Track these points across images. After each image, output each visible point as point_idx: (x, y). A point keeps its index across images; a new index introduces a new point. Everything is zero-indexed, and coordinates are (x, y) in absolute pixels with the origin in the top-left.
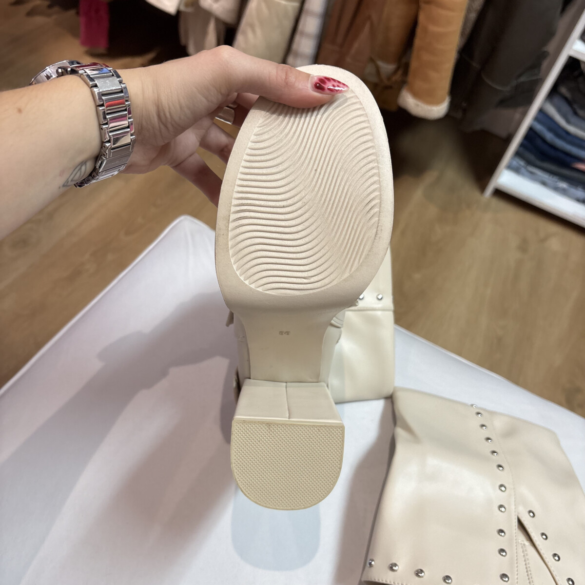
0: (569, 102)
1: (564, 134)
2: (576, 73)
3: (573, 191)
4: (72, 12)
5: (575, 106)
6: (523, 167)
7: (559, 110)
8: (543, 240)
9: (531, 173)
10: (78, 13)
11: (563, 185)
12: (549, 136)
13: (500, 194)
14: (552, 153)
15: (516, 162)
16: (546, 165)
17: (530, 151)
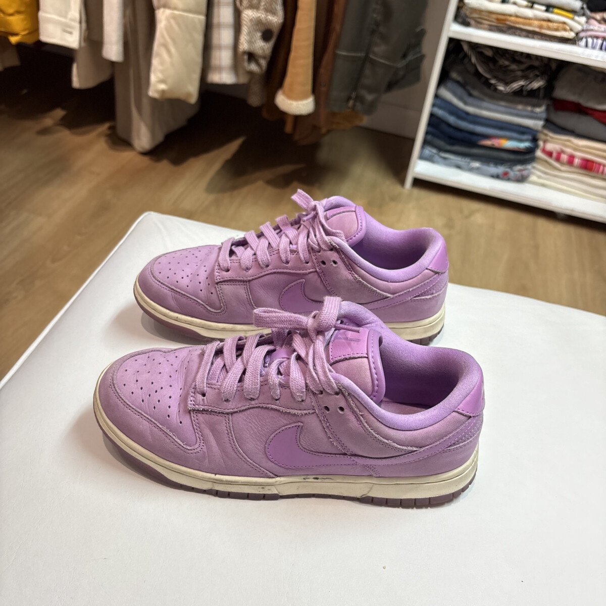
0: (463, 85)
1: (464, 115)
2: (461, 56)
3: (485, 168)
5: (468, 88)
6: (436, 154)
7: (456, 95)
8: (468, 217)
9: (445, 158)
11: (476, 164)
12: (452, 119)
13: (419, 183)
15: (429, 151)
16: (456, 148)
17: (438, 137)
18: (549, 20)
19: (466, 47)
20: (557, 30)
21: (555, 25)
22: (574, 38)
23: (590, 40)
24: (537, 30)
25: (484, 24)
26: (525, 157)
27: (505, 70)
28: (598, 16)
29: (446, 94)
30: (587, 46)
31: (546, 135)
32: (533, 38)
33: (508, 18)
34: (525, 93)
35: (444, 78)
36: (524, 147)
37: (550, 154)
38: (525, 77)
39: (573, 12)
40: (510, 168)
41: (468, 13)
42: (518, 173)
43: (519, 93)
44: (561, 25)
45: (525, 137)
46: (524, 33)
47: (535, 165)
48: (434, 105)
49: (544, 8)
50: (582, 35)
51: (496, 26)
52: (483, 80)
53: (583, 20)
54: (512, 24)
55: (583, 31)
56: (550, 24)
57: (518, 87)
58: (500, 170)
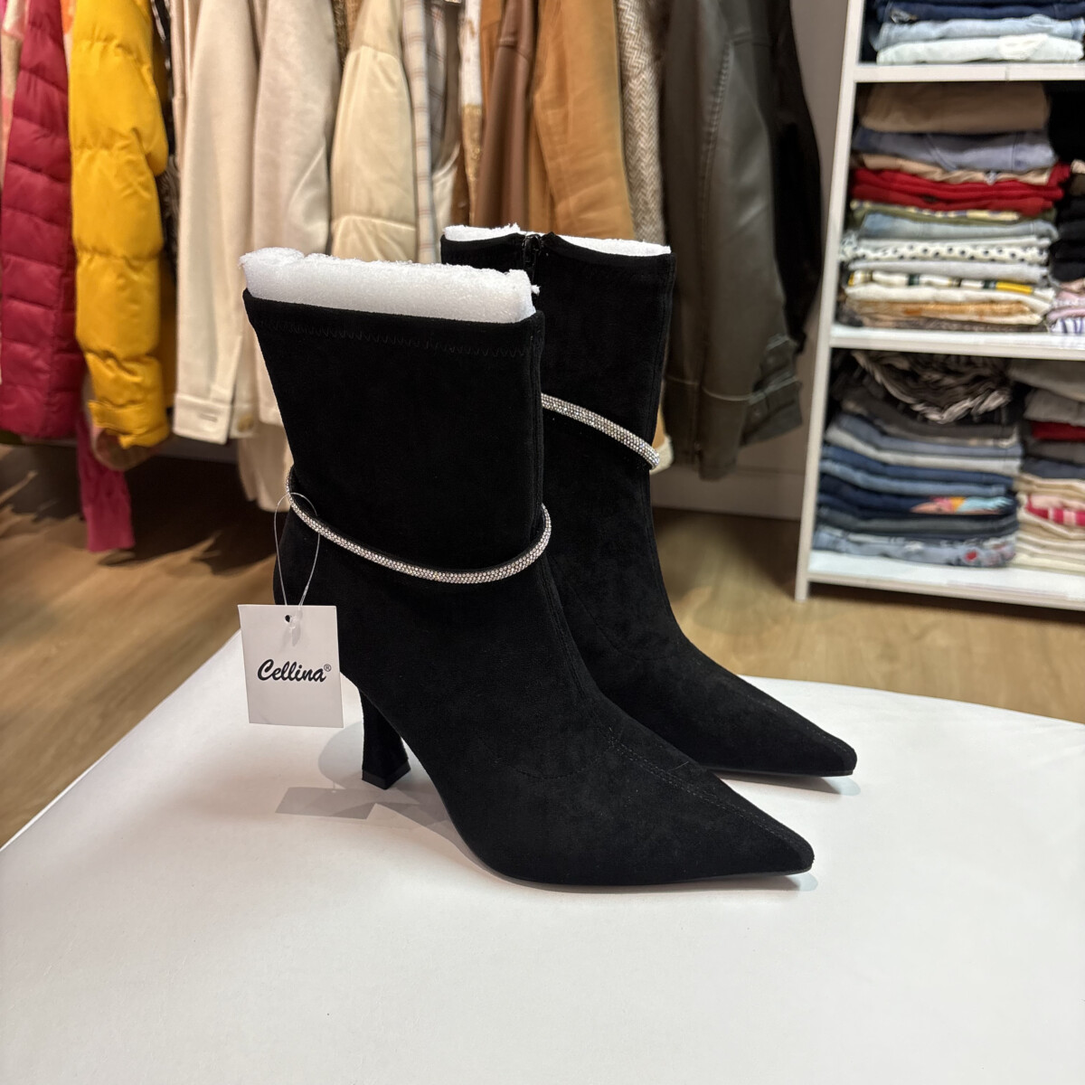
0: (868, 420)
1: (880, 468)
2: (857, 374)
3: (933, 550)
4: (73, 521)
5: (878, 422)
6: (842, 538)
7: (857, 436)
8: (920, 637)
9: (859, 543)
10: (83, 519)
11: (916, 546)
12: (859, 477)
13: (821, 590)
14: (876, 501)
15: (827, 534)
16: (875, 524)
17: (841, 510)
18: (992, 302)
19: (862, 360)
20: (1009, 314)
21: (1004, 307)
22: (1042, 322)
23: (1070, 323)
24: (976, 318)
25: (886, 321)
26: (1000, 523)
27: (936, 388)
28: (1075, 286)
29: (841, 437)
30: (1065, 331)
31: (1029, 483)
32: (971, 331)
33: (924, 306)
34: (975, 419)
35: (833, 413)
36: (996, 508)
37: (1043, 514)
38: (972, 395)
39: (1030, 284)
40: (978, 544)
41: (855, 308)
42: (994, 552)
43: (966, 420)
44: (1014, 306)
45: (994, 490)
46: (955, 326)
47: (1021, 534)
48: (824, 458)
49: (979, 285)
50: (1053, 316)
51: (907, 321)
52: (901, 406)
53: (1050, 293)
54: (931, 316)
55: (1053, 310)
56: (996, 307)
57: (963, 411)
58: (961, 550)
